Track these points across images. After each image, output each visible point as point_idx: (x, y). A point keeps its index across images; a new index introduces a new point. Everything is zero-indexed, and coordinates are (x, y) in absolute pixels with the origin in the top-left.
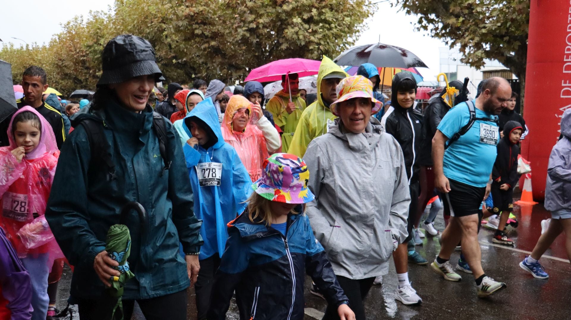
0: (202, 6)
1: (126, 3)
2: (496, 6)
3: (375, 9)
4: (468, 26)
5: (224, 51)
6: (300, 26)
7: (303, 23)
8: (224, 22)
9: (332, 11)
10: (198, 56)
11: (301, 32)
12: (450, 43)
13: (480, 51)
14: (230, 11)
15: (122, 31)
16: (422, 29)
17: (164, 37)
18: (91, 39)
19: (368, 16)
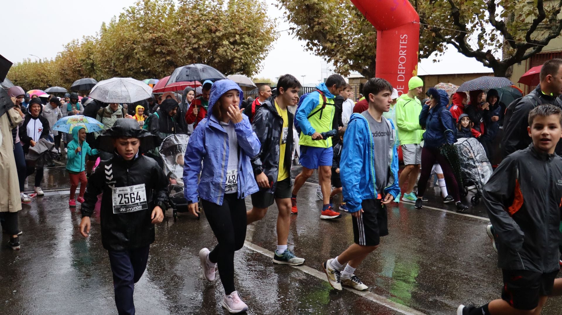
0: (161, 32)
1: (109, 31)
2: (356, 36)
3: (278, 36)
4: (339, 48)
5: (176, 63)
6: (228, 46)
7: (230, 45)
8: (176, 43)
9: (249, 37)
10: (158, 67)
11: (228, 51)
12: (327, 60)
13: (347, 65)
14: (179, 36)
15: (106, 50)
16: (309, 50)
17: (135, 54)
18: (84, 55)
19: (274, 40)
